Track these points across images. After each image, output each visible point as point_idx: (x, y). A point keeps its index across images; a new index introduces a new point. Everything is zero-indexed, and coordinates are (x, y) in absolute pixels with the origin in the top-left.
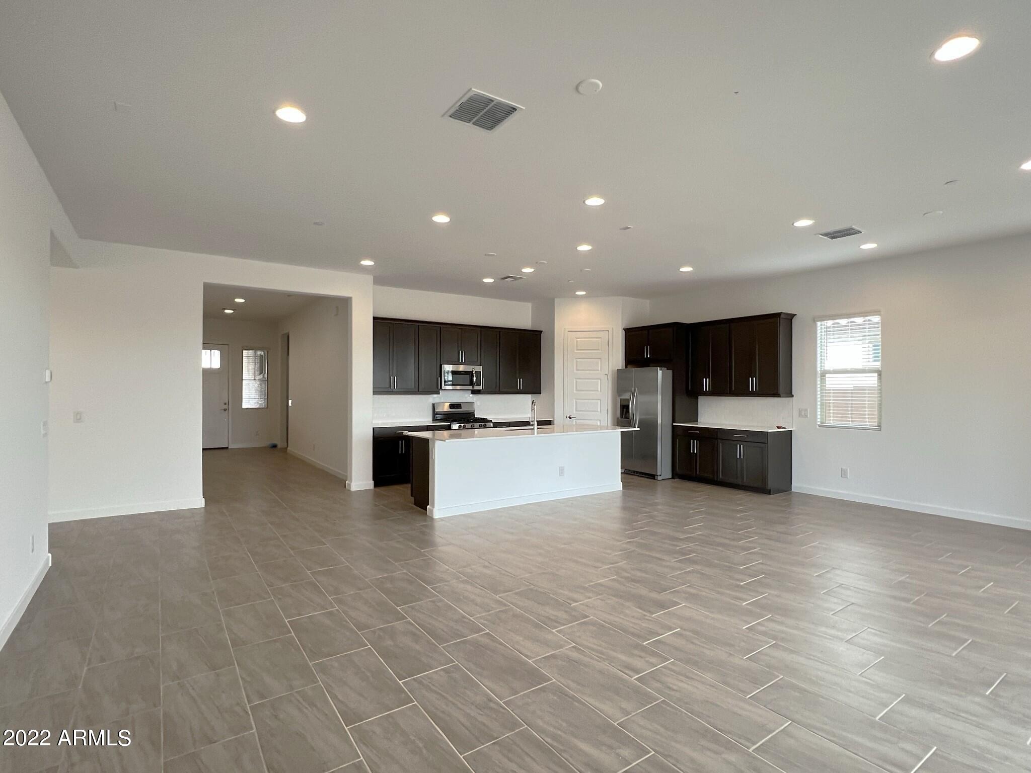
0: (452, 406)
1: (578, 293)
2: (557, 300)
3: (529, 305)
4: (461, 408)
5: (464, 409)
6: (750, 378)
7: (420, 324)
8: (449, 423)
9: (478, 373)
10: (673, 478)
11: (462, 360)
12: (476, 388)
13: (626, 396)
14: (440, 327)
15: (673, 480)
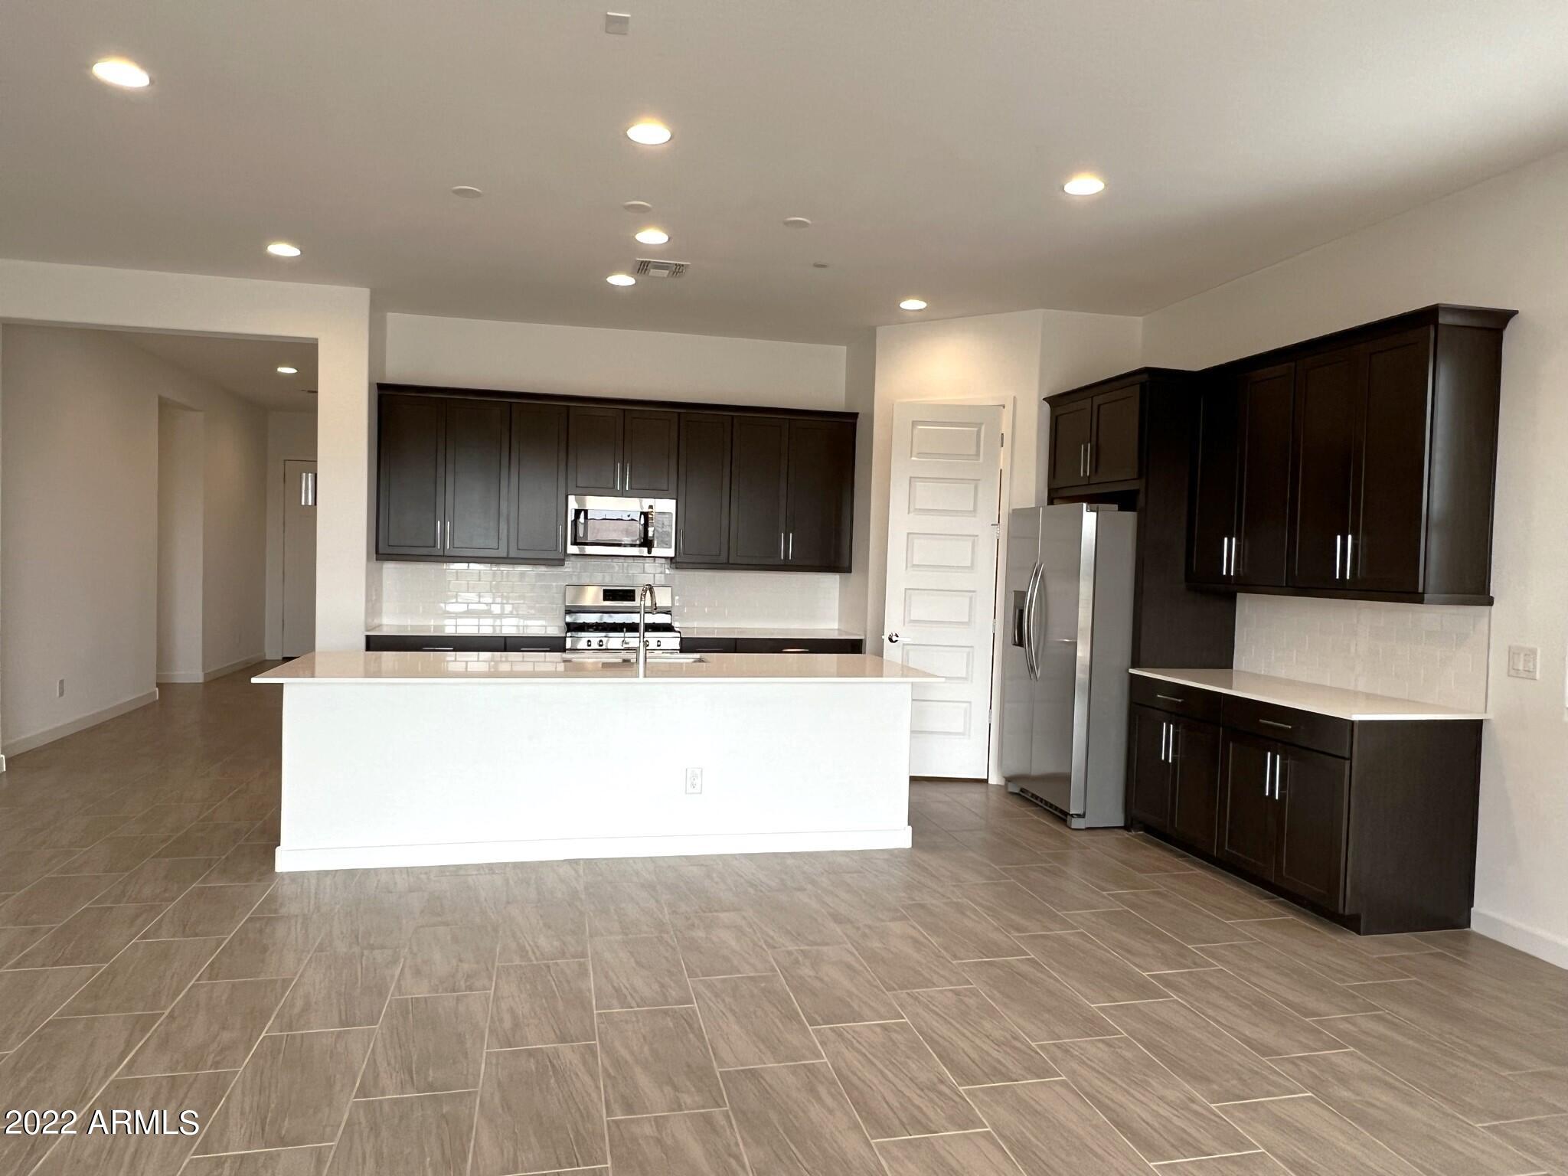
0: (610, 593)
1: (907, 305)
2: (880, 330)
3: (843, 350)
4: (634, 600)
6: (1339, 537)
7: (515, 401)
10: (1127, 827)
11: (623, 486)
12: (658, 552)
13: (1023, 584)
14: (569, 407)
15: (1126, 834)
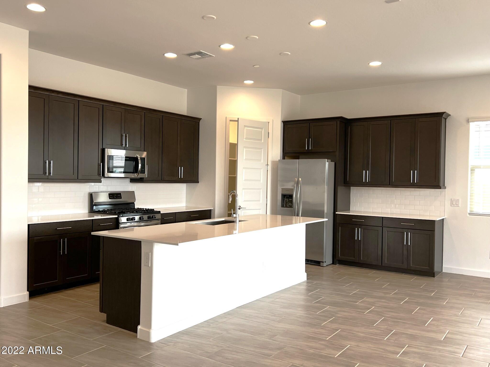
0: (112, 195)
1: (246, 82)
2: (218, 87)
4: (121, 198)
5: (124, 199)
6: (412, 171)
7: (80, 99)
8: (116, 216)
9: (143, 159)
10: (333, 263)
11: (126, 145)
12: (141, 176)
13: (289, 186)
14: (103, 105)
15: (333, 265)
